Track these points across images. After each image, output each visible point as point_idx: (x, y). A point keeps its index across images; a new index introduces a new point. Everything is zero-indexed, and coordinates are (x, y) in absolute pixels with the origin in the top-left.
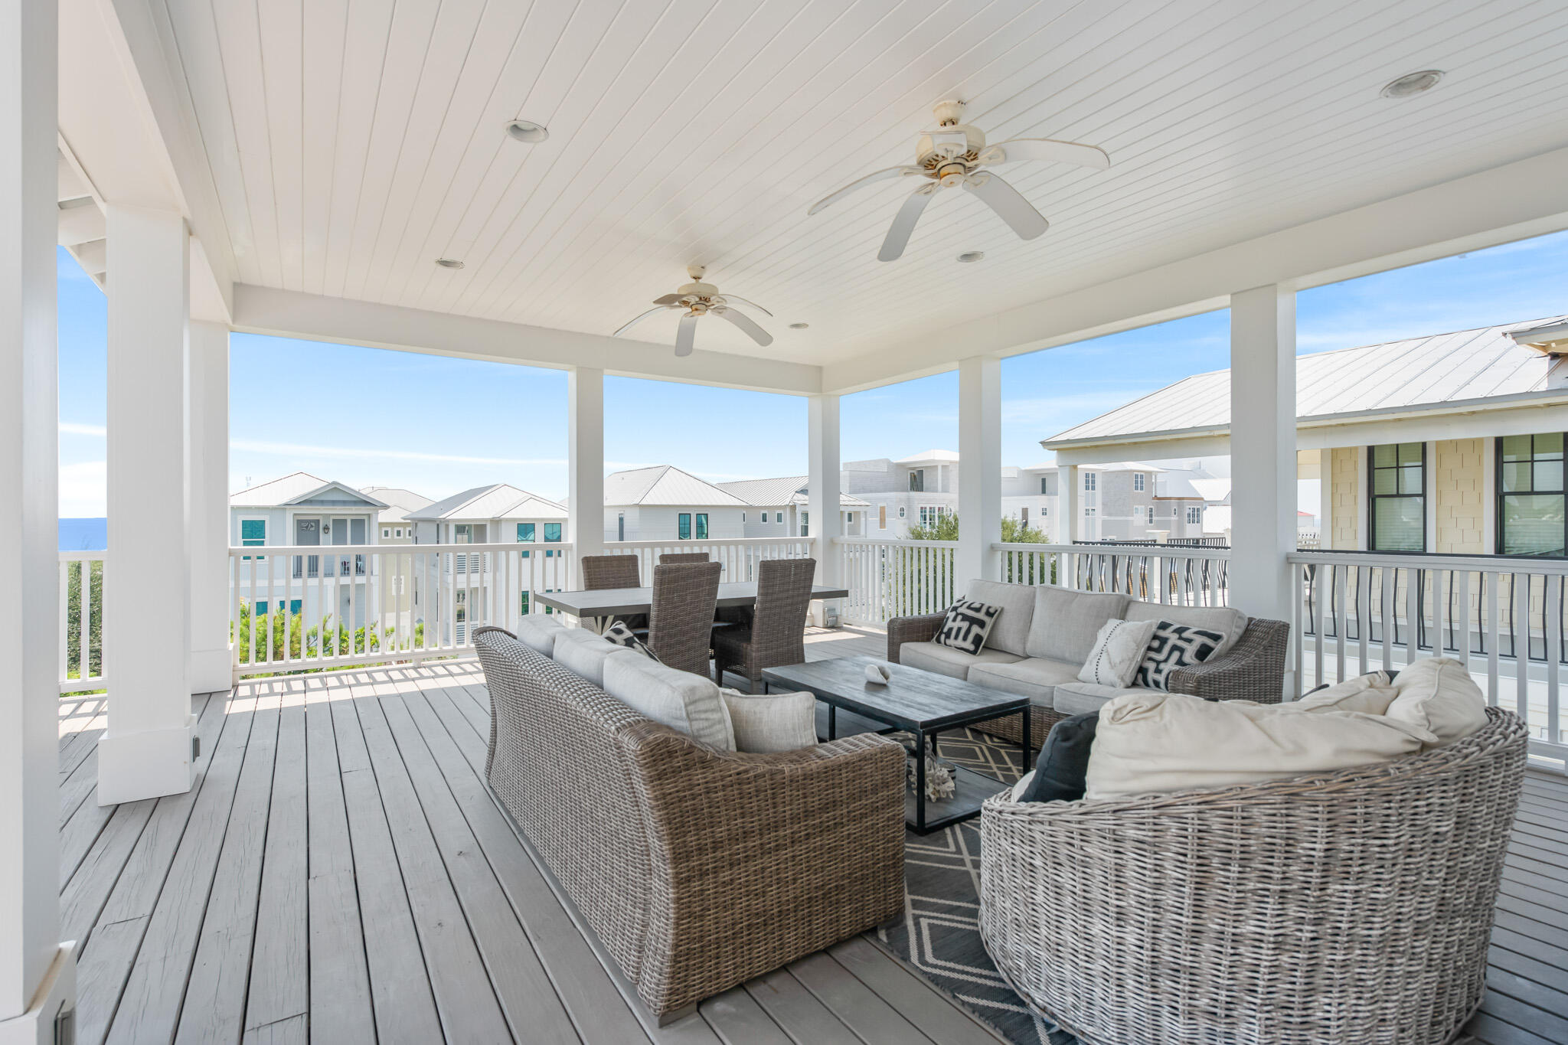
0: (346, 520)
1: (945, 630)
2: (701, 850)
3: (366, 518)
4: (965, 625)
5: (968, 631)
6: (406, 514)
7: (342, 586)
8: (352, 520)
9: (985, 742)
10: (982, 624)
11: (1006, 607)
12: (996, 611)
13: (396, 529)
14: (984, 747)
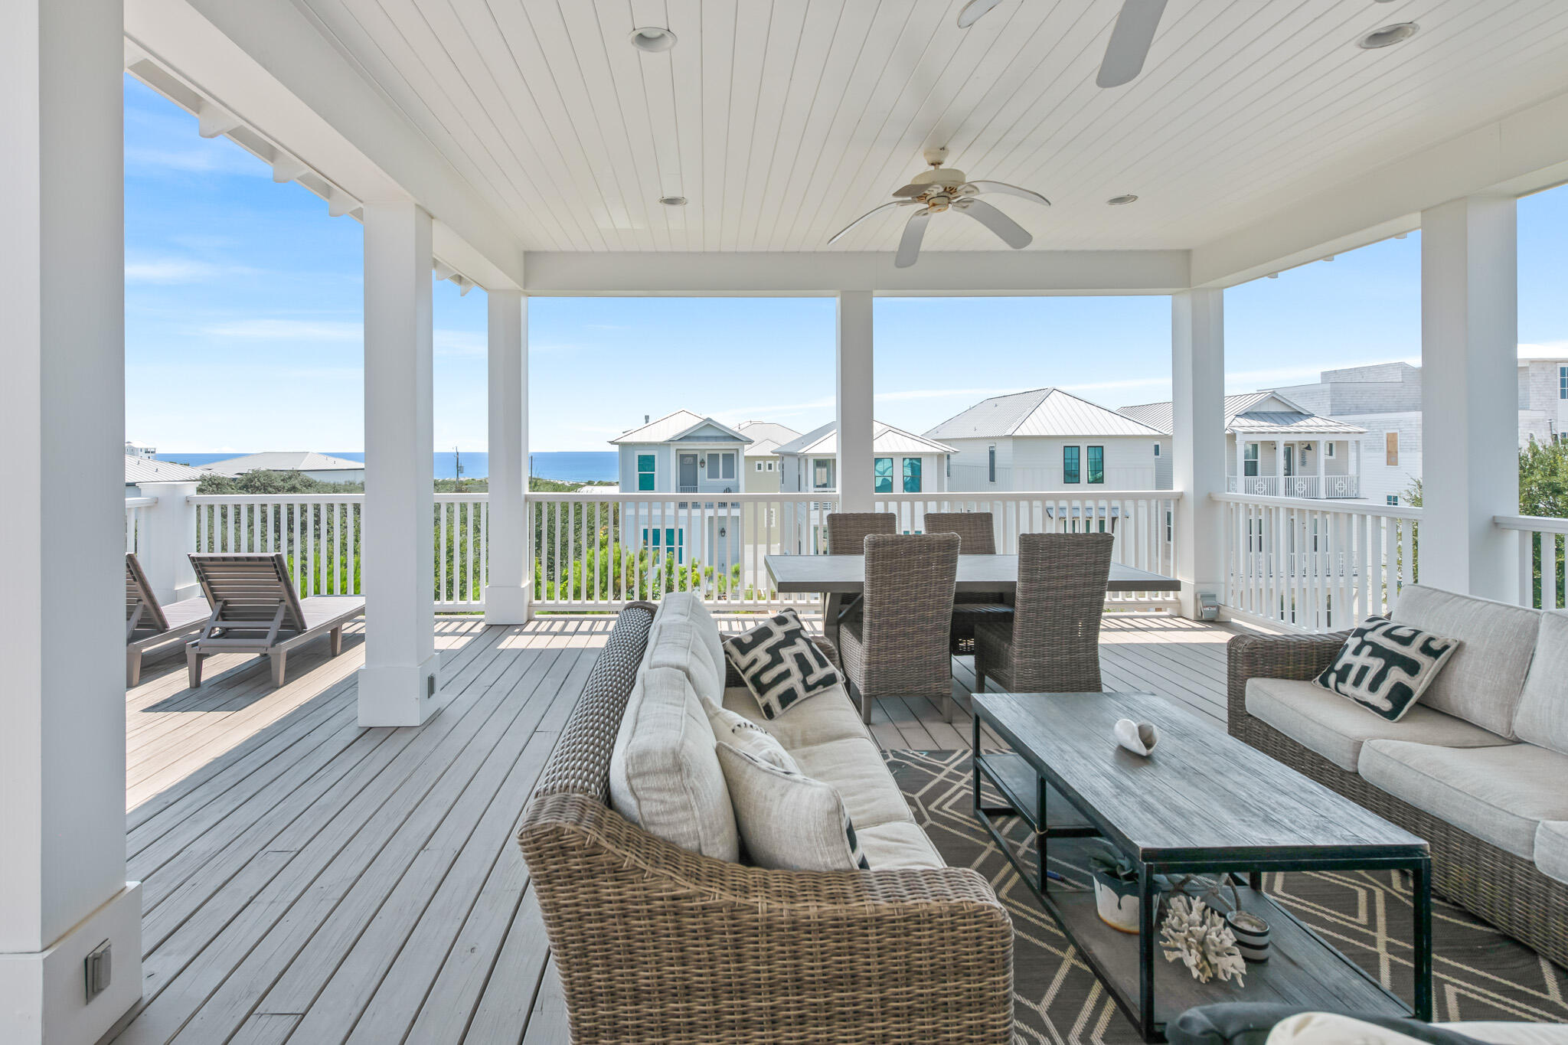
0: (718, 455)
1: (1338, 666)
2: (613, 995)
3: (735, 453)
4: (1377, 664)
5: (1381, 676)
6: (775, 447)
7: (719, 518)
8: (723, 455)
9: (1389, 884)
10: (1412, 668)
11: (1469, 643)
12: (1446, 647)
13: (768, 462)
14: (1379, 895)
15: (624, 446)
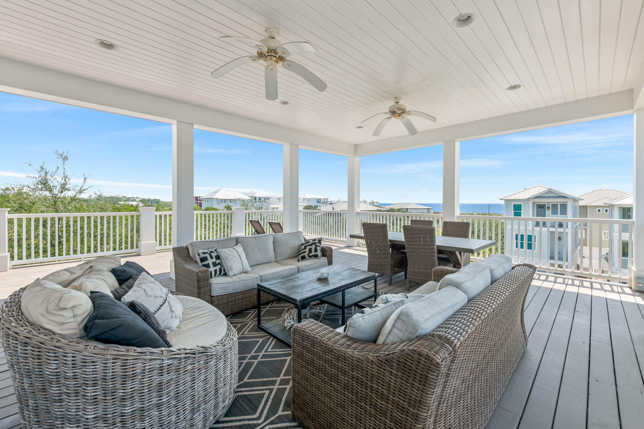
0: (558, 204)
3: (567, 204)
7: (551, 232)
8: (560, 204)
13: (605, 209)
15: (507, 201)
